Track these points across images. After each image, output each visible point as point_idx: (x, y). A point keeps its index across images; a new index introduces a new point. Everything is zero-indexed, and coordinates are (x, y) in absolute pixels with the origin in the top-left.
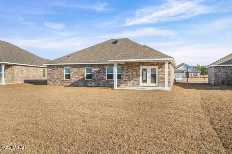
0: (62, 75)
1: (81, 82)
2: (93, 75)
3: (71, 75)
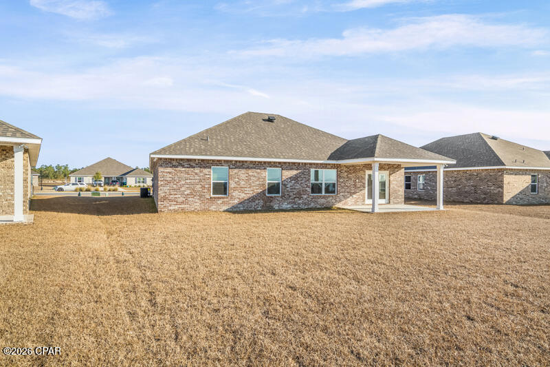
0: (207, 186)
1: (257, 202)
2: (285, 185)
3: (232, 185)
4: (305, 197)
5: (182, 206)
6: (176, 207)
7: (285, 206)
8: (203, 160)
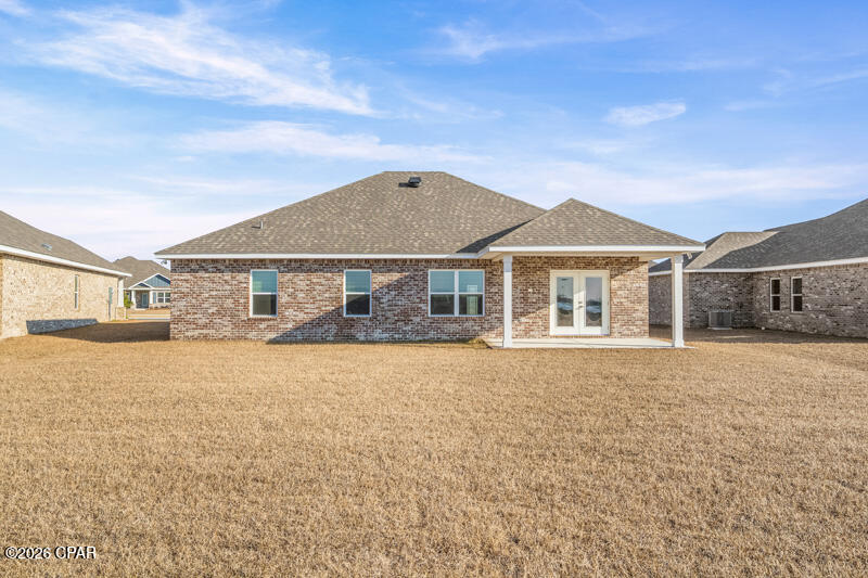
0: (242, 301)
1: (326, 327)
2: (377, 299)
3: (283, 299)
4: (417, 319)
5: (205, 331)
6: (196, 333)
7: (377, 334)
8: (236, 261)
